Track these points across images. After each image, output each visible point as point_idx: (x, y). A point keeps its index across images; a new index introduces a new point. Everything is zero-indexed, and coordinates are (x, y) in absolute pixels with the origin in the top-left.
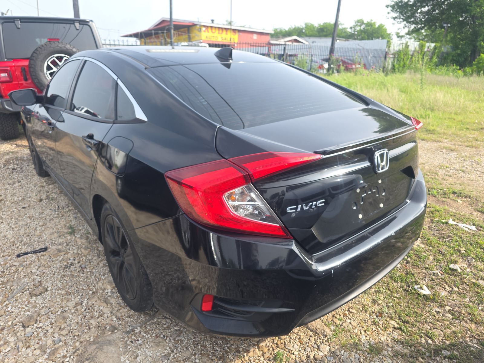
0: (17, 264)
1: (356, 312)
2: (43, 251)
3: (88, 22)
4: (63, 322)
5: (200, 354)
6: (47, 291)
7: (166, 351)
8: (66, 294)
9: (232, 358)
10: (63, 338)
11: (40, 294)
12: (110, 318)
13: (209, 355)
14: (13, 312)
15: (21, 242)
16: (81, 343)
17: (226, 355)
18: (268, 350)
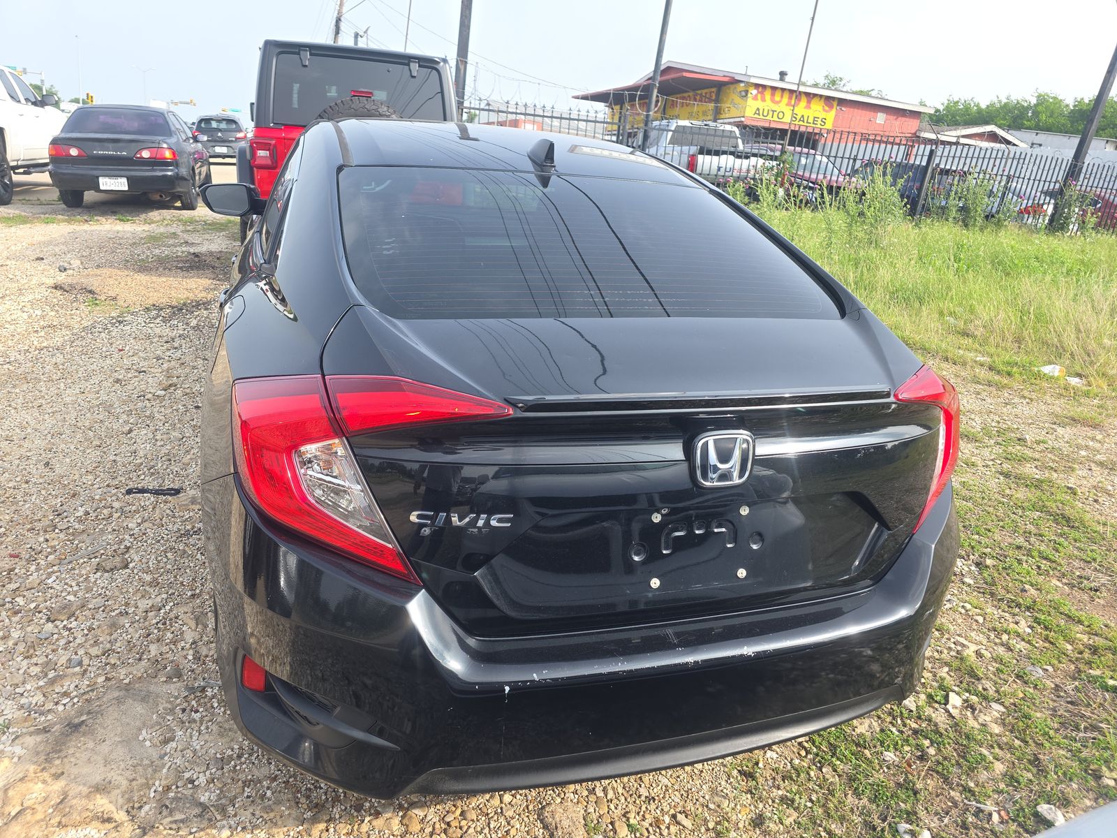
0: (116, 505)
1: (690, 827)
2: (171, 495)
3: (438, 63)
4: (106, 632)
5: (284, 782)
6: (126, 567)
7: (229, 752)
8: (150, 584)
9: (337, 816)
10: (86, 661)
11: (112, 569)
12: (185, 653)
13: (299, 792)
14: (51, 588)
15: (151, 468)
16: (107, 679)
17: (328, 805)
18: (422, 828)
